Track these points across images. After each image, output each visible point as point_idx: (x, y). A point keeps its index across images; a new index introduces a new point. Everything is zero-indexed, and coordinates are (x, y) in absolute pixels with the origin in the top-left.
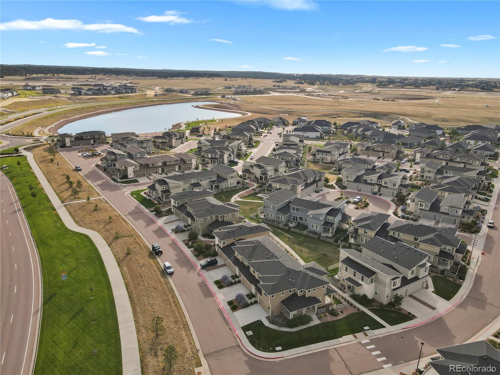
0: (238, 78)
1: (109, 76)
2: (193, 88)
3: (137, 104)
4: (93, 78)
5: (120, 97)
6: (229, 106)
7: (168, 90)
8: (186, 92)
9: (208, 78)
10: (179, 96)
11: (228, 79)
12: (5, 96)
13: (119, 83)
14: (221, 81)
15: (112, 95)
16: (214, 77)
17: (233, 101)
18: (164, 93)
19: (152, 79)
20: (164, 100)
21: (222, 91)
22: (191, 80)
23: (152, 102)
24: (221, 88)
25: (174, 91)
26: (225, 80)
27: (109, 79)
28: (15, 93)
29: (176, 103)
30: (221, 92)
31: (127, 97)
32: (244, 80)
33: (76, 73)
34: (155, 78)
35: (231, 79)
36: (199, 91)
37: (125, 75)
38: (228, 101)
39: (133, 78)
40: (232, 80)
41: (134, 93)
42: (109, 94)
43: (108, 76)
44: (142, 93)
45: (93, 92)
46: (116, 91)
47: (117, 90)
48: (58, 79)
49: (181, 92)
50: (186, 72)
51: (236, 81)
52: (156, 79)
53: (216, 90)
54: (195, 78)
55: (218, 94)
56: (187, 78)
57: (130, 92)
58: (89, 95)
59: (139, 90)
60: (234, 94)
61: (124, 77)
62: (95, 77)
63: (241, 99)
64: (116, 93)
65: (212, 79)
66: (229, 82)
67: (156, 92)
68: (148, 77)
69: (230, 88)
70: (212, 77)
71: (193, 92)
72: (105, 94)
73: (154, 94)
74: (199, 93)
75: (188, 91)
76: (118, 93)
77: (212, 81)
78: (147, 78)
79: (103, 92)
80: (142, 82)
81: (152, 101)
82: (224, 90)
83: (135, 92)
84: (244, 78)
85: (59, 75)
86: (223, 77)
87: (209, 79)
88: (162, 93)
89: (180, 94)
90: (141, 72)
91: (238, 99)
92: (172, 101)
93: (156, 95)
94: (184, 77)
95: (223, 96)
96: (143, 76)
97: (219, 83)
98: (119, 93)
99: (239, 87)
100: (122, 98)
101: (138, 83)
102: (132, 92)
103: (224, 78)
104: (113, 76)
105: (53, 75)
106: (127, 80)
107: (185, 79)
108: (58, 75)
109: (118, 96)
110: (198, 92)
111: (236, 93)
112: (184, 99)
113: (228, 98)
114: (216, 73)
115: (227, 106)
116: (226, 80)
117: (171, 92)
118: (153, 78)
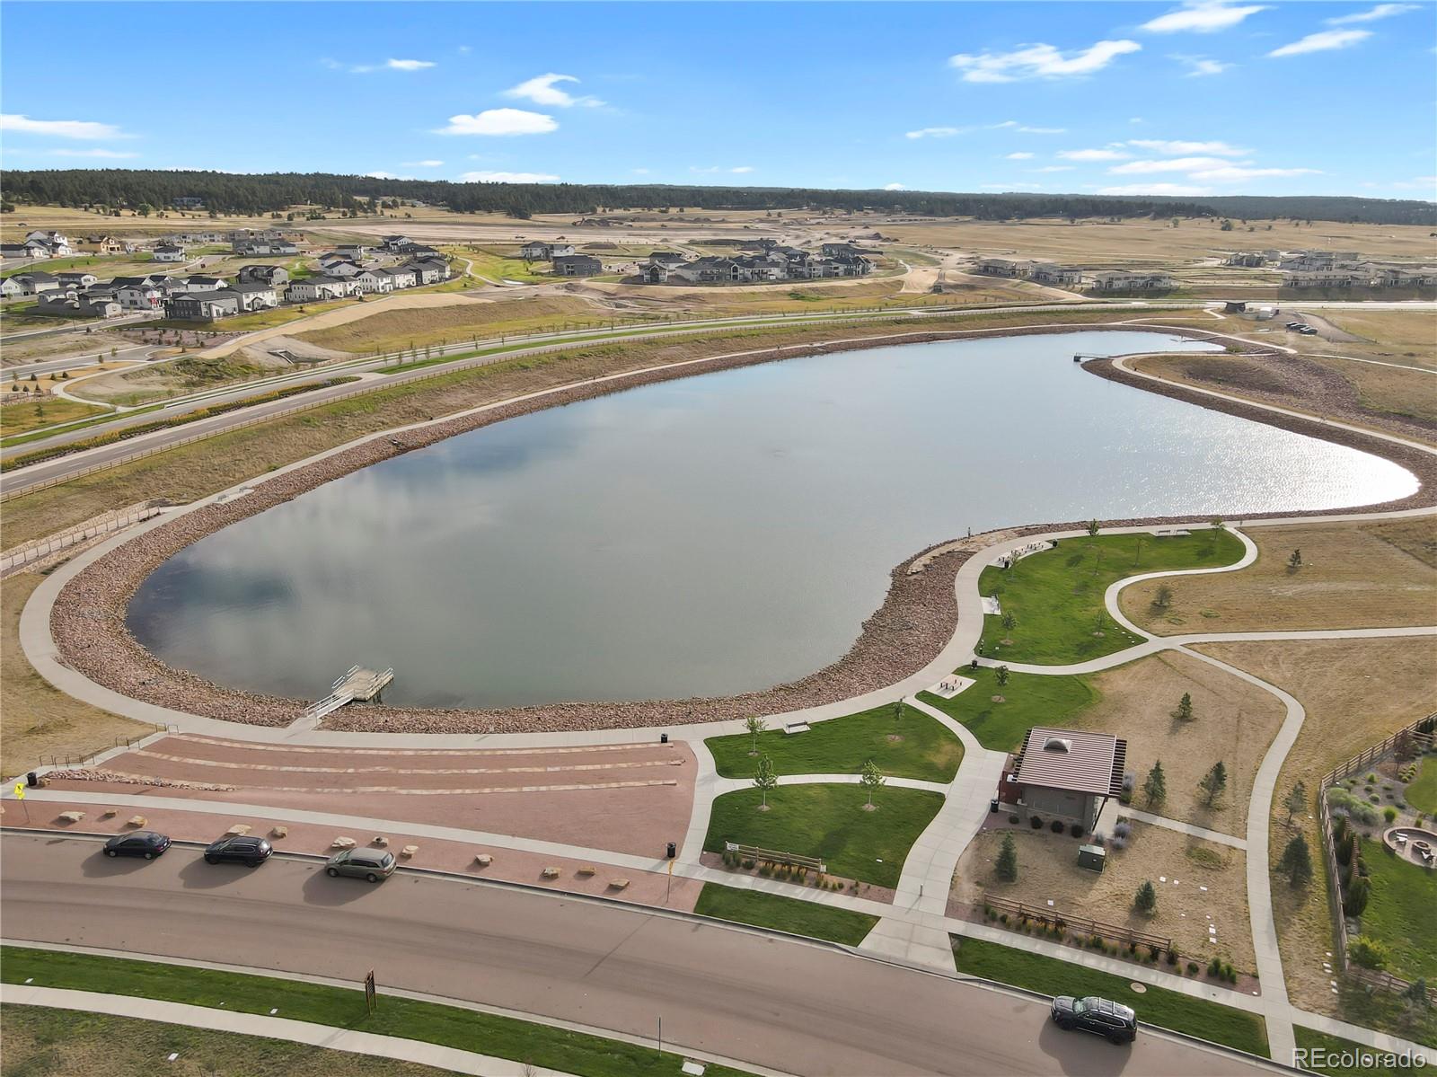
0: (1274, 219)
1: (825, 213)
2: (1096, 259)
3: (824, 337)
4: (771, 218)
5: (795, 295)
6: (1278, 372)
7: (992, 270)
8: (1060, 277)
9: (1154, 218)
10: (1028, 297)
11: (1237, 223)
12: (381, 284)
13: (836, 235)
14: (1207, 233)
15: (773, 282)
16: (1177, 218)
17: (1291, 337)
18: (973, 279)
19: (957, 223)
20: (952, 319)
21: (1220, 277)
22: (1089, 226)
23: (896, 327)
24: (1216, 262)
25: (1014, 273)
26: (1223, 229)
27: (818, 223)
28: (427, 275)
29: (1004, 334)
30: (1219, 283)
31: (820, 294)
32: (1304, 228)
33: (739, 203)
34: (967, 219)
35: (1250, 223)
36: (1119, 279)
37: (876, 211)
38: (1263, 339)
39: (894, 221)
40: (1252, 230)
41: (858, 276)
42: (761, 279)
43: (821, 212)
44: (888, 280)
45: (702, 272)
46: (790, 271)
47: (792, 266)
48: (665, 223)
49: (1041, 277)
50: (1077, 200)
51: (1268, 234)
52: (969, 221)
53: (1193, 273)
54: (1107, 220)
55: (1209, 293)
56: (1077, 221)
57: (841, 274)
58: (687, 282)
59: (878, 266)
60: (1283, 295)
61: (870, 215)
62: (779, 215)
63: (1331, 324)
64: (786, 277)
65: (1171, 224)
66: (1245, 237)
67: (941, 276)
68: (947, 216)
69: (1258, 263)
70: (1171, 216)
71: (1089, 280)
72: (746, 281)
73: (932, 281)
74: (1118, 284)
75: (1069, 274)
76: (796, 277)
77: (1172, 230)
78: (943, 219)
79: (741, 271)
80: (916, 232)
81: (898, 322)
82: (1229, 272)
83: (865, 272)
84: (1300, 219)
85: (685, 209)
86: (1215, 218)
87: (1159, 224)
88: (964, 278)
89: (1035, 288)
90: (927, 201)
91: (1319, 324)
92: (985, 322)
93: (937, 289)
94: (1068, 216)
95: (1233, 309)
96: (931, 213)
97: (1199, 239)
98: (799, 277)
99: (1304, 261)
100: (802, 298)
101: (896, 237)
102: (849, 274)
103: (1218, 222)
104: (838, 212)
105: (662, 212)
106: (867, 227)
107: (1068, 222)
108: (682, 210)
109: (788, 287)
110: (1115, 282)
111: (1296, 290)
112: (1046, 316)
113: (1260, 318)
114: (1187, 203)
115: (1265, 373)
116: (1227, 227)
117: (1000, 275)
118: (961, 219)
